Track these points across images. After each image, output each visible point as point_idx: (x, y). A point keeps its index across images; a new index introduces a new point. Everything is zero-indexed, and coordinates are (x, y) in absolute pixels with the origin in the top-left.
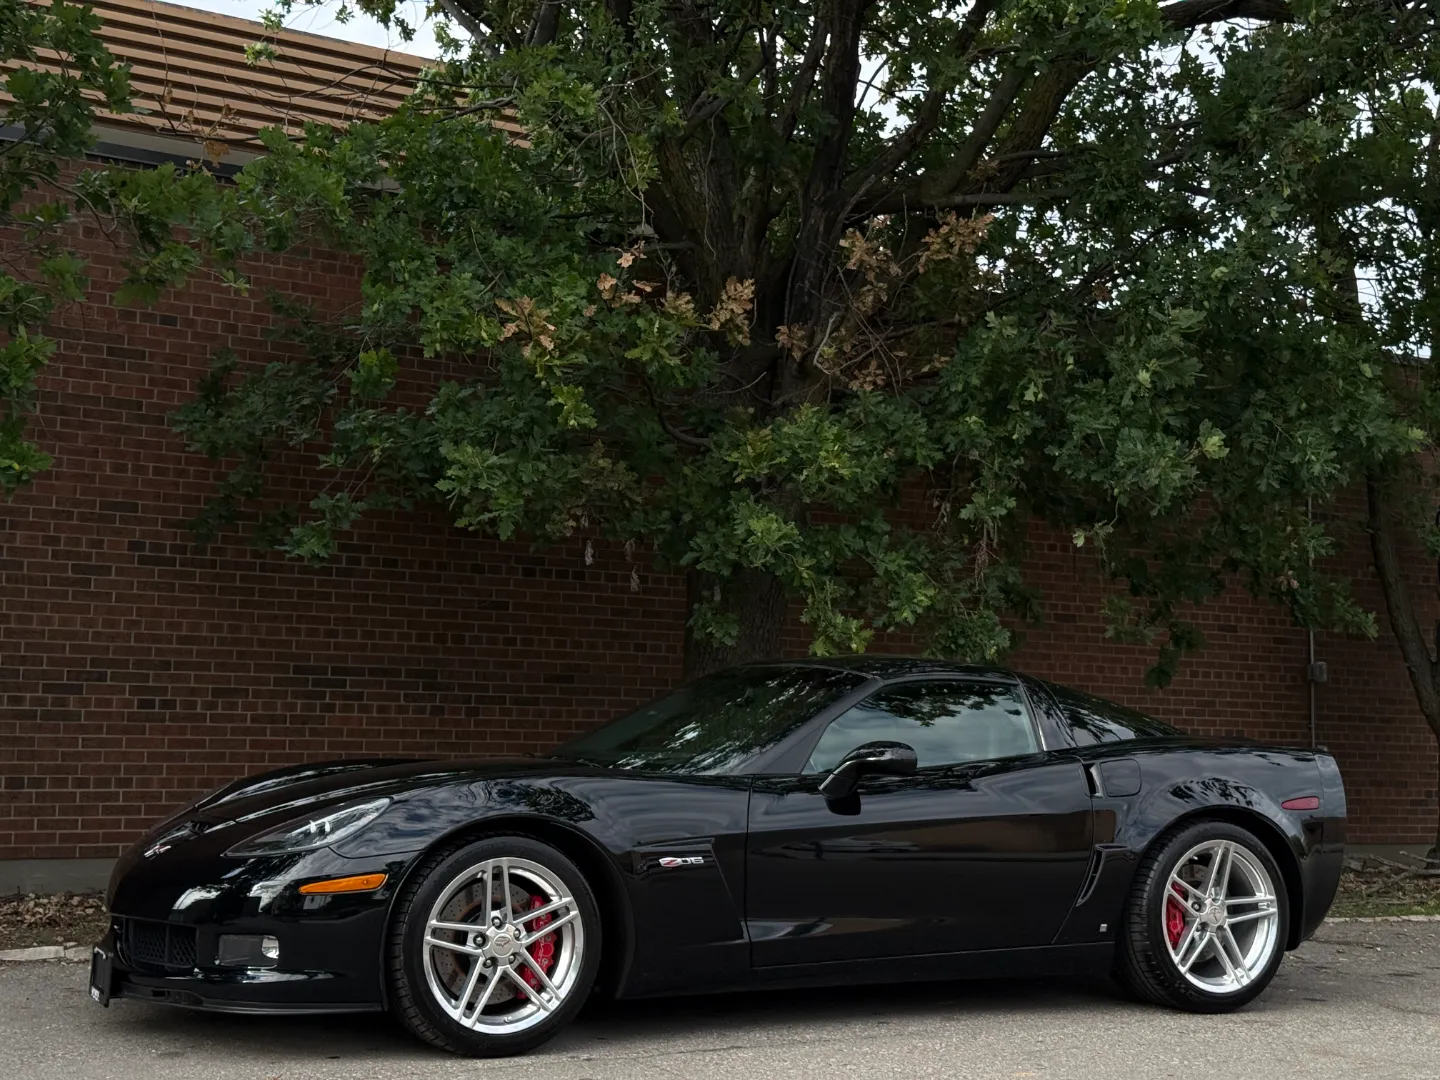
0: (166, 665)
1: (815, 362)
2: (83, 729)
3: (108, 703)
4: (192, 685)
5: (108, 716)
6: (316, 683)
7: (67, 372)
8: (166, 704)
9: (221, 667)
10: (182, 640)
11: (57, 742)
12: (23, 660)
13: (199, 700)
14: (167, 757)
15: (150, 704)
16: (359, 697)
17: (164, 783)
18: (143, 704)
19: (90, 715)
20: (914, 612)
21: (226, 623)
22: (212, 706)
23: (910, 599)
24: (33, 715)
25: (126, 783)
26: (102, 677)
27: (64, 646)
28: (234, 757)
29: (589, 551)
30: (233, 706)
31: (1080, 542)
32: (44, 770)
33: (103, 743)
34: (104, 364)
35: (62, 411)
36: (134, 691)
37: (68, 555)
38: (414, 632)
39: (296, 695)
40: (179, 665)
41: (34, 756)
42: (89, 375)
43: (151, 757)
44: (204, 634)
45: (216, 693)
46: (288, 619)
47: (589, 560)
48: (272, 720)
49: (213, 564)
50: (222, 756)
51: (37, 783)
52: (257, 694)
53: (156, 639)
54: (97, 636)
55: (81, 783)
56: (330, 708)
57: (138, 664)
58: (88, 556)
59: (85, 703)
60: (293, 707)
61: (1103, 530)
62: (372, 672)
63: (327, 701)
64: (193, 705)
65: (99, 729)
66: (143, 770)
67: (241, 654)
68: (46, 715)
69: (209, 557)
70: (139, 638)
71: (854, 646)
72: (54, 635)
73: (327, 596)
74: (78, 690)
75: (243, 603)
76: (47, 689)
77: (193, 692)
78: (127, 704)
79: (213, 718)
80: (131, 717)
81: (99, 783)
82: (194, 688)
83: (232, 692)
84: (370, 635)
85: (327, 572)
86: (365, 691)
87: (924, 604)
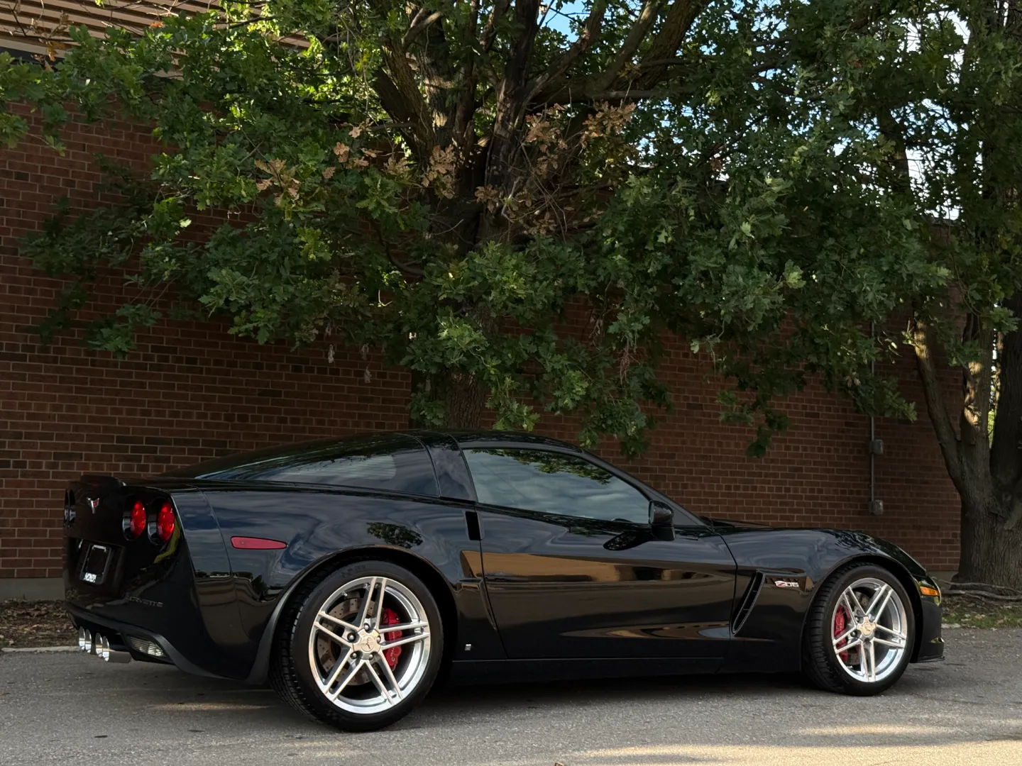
0: (19, 436)
1: (503, 213)
4: (39, 450)
6: (134, 450)
8: (17, 464)
9: (60, 437)
10: (31, 416)
13: (44, 461)
14: (19, 504)
15: (6, 464)
17: (17, 523)
20: (573, 400)
21: (64, 404)
22: (54, 466)
23: (571, 389)
29: (331, 353)
30: (71, 466)
31: (696, 349)
38: (209, 412)
39: (118, 459)
40: (28, 436)
43: (7, 504)
44: (48, 412)
45: (57, 456)
46: (112, 402)
47: (331, 359)
49: (55, 360)
52: (88, 457)
53: (11, 416)
60: (116, 467)
61: (713, 341)
62: (177, 442)
63: (142, 463)
64: (39, 465)
67: (76, 428)
69: (52, 354)
71: (525, 426)
73: (143, 385)
75: (78, 390)
77: (39, 455)
79: (55, 475)
82: (40, 453)
83: (70, 456)
84: (176, 414)
85: (143, 367)
86: (172, 456)
87: (581, 394)
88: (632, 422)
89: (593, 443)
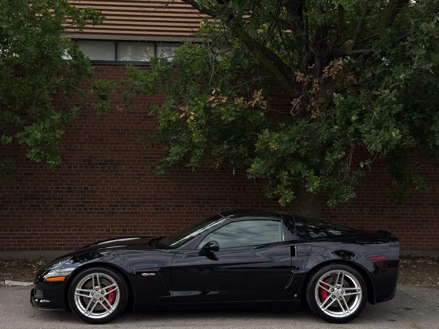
0: (162, 199)
1: (291, 112)
2: (141, 216)
3: (147, 209)
5: (147, 213)
6: (203, 203)
7: (133, 123)
8: (162, 209)
9: (176, 199)
10: (165, 192)
11: (135, 220)
12: (125, 199)
13: (171, 208)
14: (163, 223)
15: (158, 209)
16: (215, 206)
17: (163, 230)
18: (156, 209)
19: (142, 212)
20: (313, 188)
21: (177, 187)
22: (174, 209)
24: (128, 213)
25: (153, 230)
26: (145, 202)
27: (135, 195)
28: (181, 223)
30: (180, 209)
31: (362, 166)
32: (131, 227)
33: (146, 220)
34: (143, 120)
35: (132, 134)
36: (153, 206)
37: (135, 171)
38: (231, 188)
39: (197, 206)
41: (129, 223)
42: (139, 123)
43: (159, 223)
44: (171, 190)
45: (175, 206)
46: (194, 185)
48: (191, 213)
49: (173, 171)
50: (177, 223)
51: (130, 230)
52: (186, 206)
53: (159, 192)
54: (144, 192)
55: (141, 230)
56: (207, 209)
57: (154, 199)
58: (141, 171)
59: (141, 209)
60: (196, 209)
61: (368, 162)
62: (218, 199)
63: (206, 207)
64: (169, 209)
65: (145, 216)
66: (156, 227)
67: (181, 196)
68: (131, 213)
70: (154, 192)
71: (288, 201)
72: (133, 192)
73: (205, 179)
74: (139, 206)
75: (182, 182)
76: (132, 206)
77: (169, 206)
78: (152, 209)
79: (175, 213)
80: (153, 213)
81: (146, 230)
82: (169, 205)
83: (180, 206)
84: (218, 189)
85: (205, 172)
86: (217, 205)
87: (317, 186)
88: (348, 196)
89: (333, 205)
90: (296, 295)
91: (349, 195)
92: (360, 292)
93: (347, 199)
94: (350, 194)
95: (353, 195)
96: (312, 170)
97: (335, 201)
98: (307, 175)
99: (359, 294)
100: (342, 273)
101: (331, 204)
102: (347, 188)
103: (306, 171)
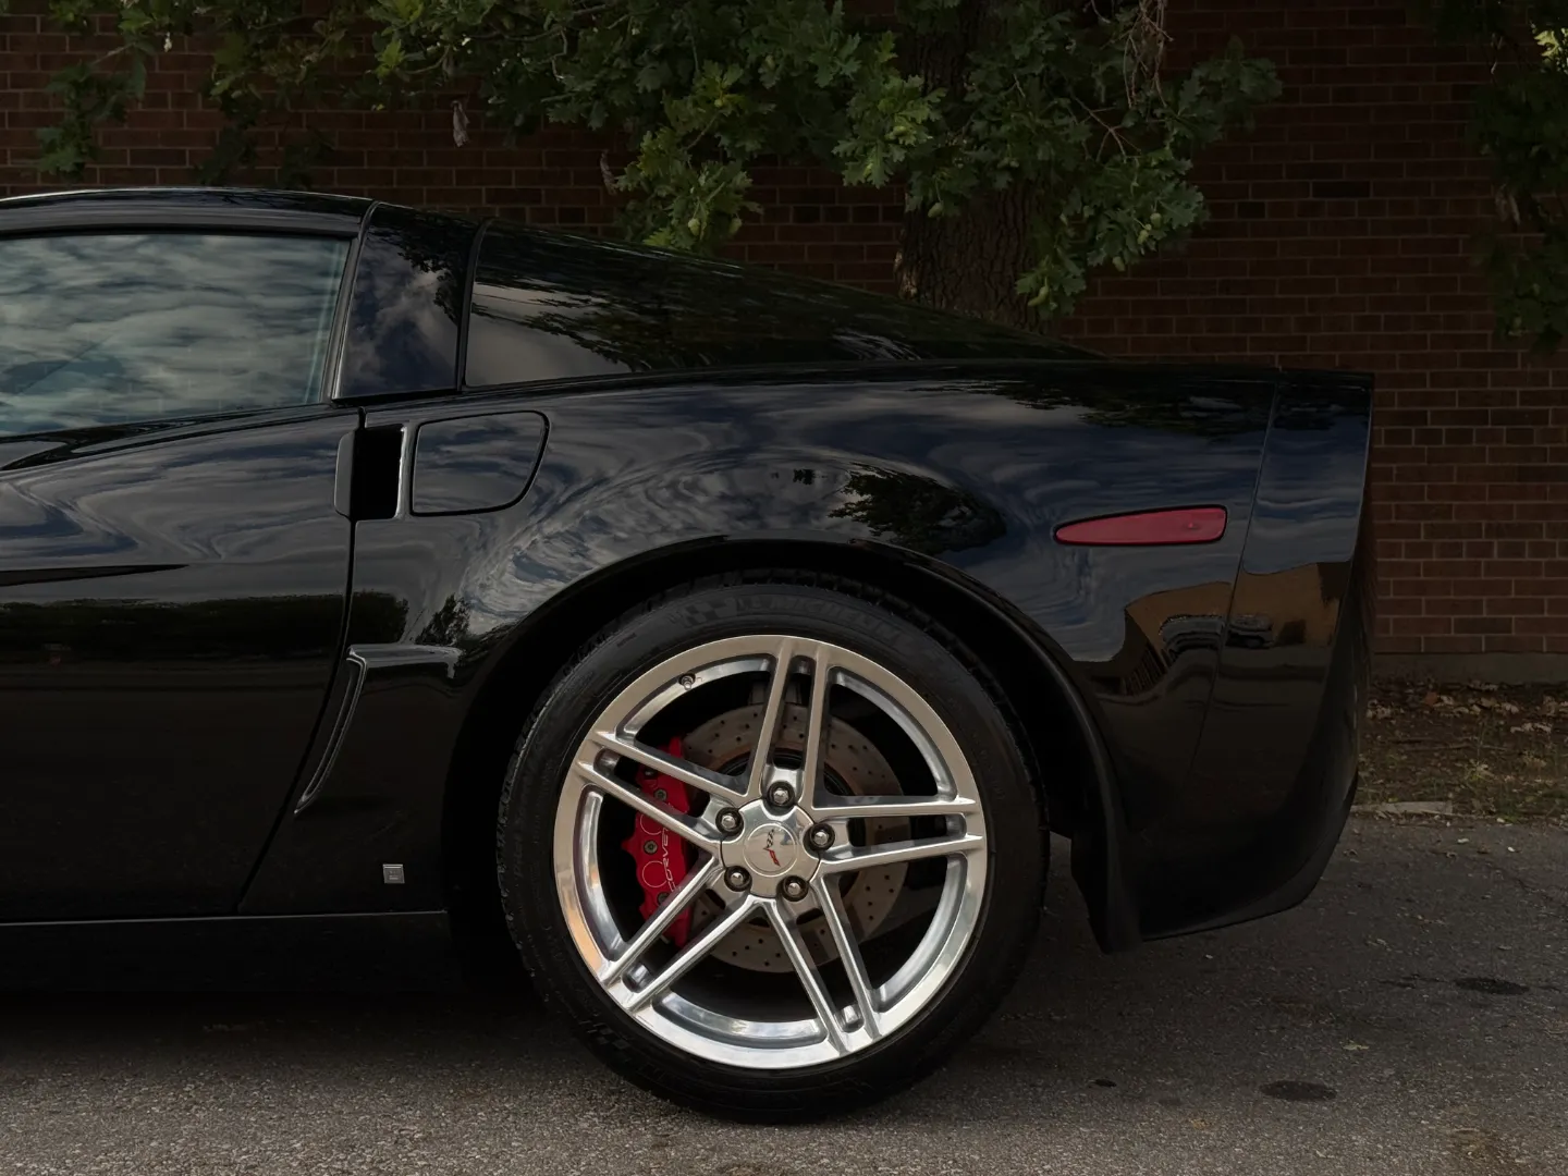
87: (911, 141)
88: (1156, 216)
89: (1057, 296)
90: (393, 872)
91: (1160, 210)
92: (969, 838)
93: (1144, 235)
94: (1169, 202)
95: (1189, 210)
96: (889, 39)
97: (1073, 268)
98: (851, 68)
99: (961, 856)
100: (811, 663)
101: (1044, 291)
102: (1145, 165)
103: (842, 42)
